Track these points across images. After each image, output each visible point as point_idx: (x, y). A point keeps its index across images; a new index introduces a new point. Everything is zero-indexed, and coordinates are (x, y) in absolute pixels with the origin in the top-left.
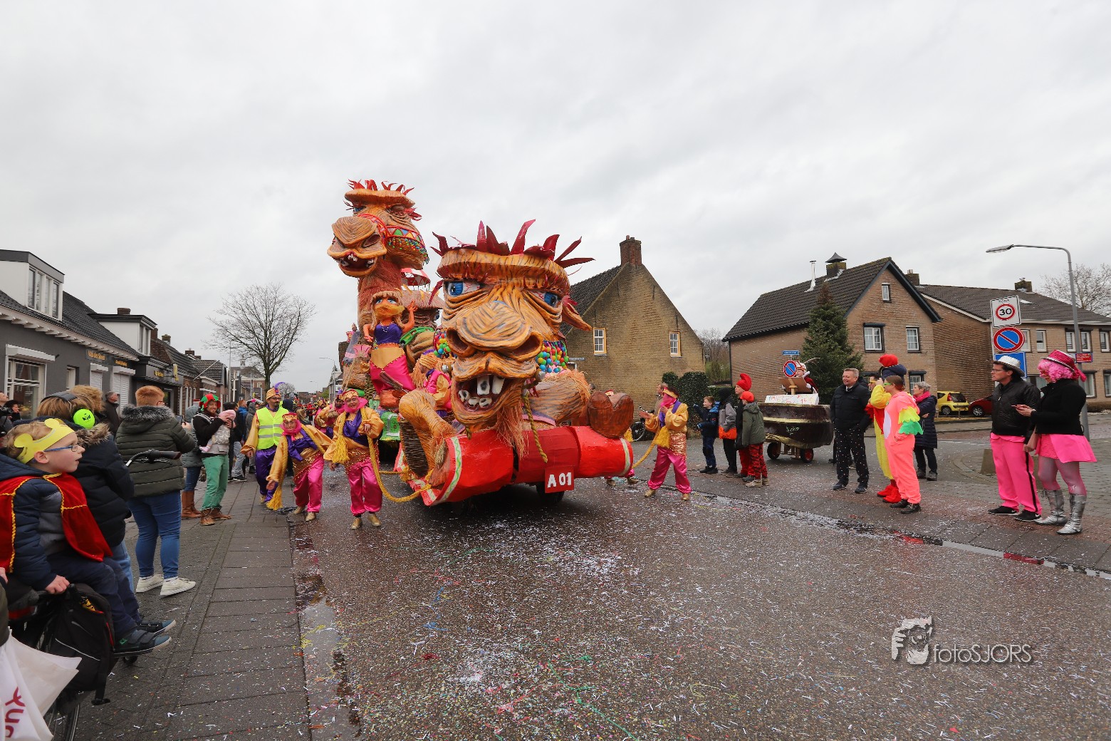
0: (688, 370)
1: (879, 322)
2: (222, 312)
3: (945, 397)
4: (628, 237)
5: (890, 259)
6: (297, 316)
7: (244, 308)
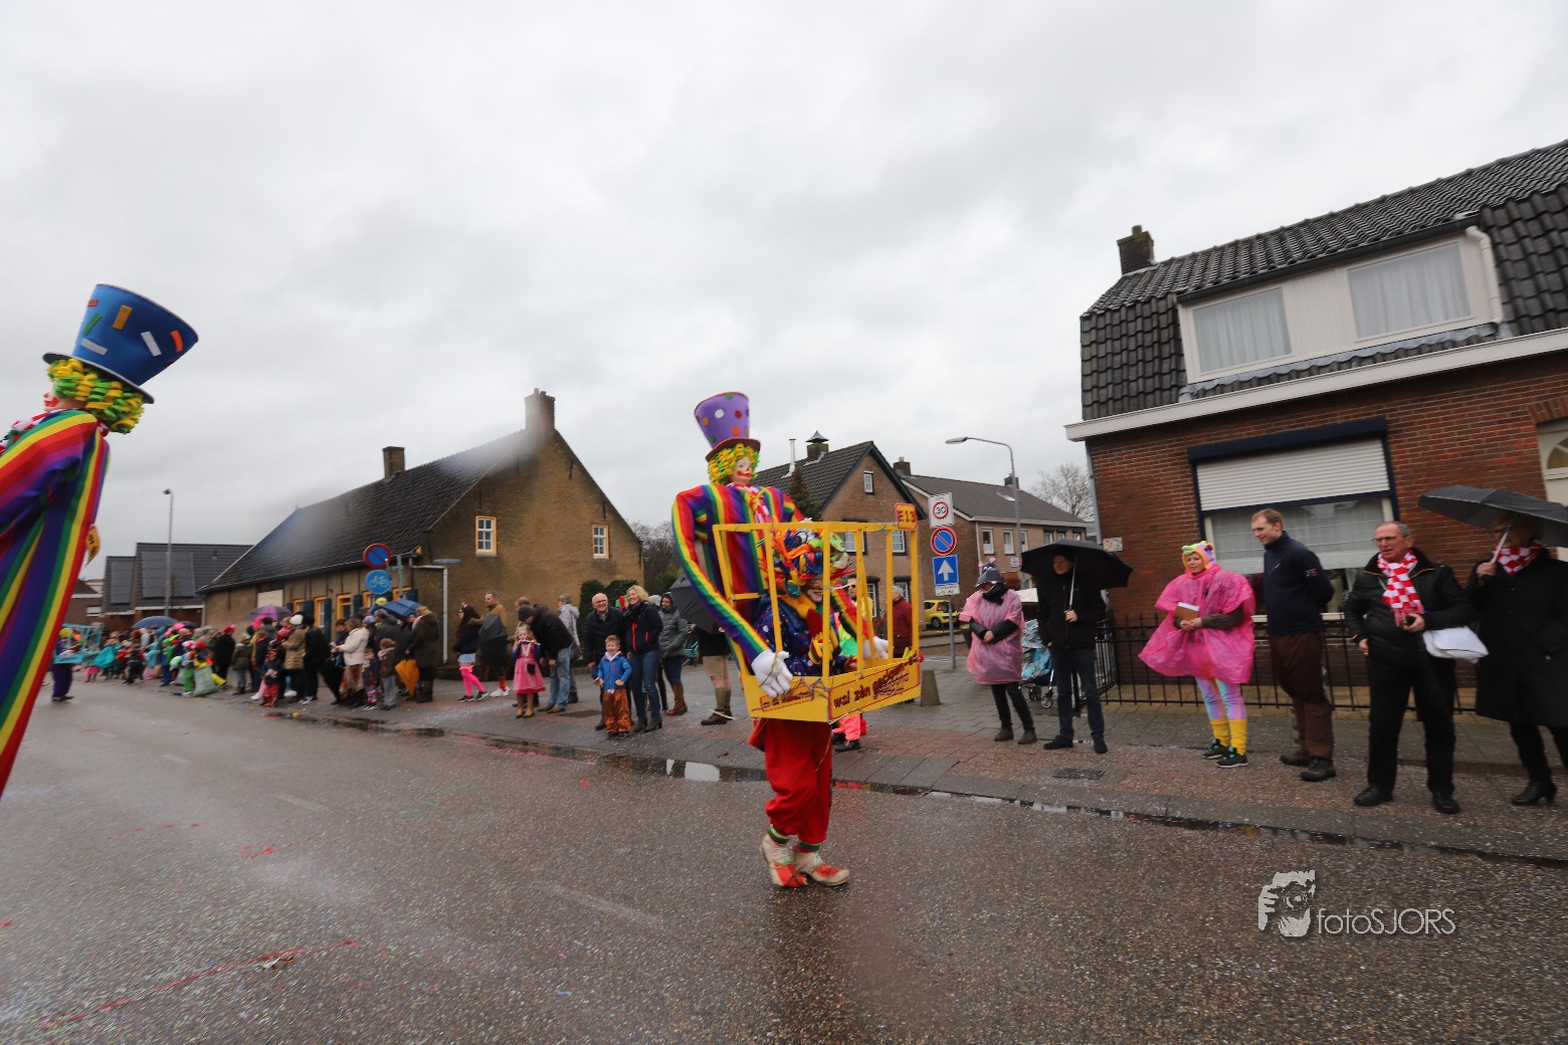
0: (618, 577)
1: (861, 516)
3: (935, 607)
4: (537, 390)
5: (872, 442)
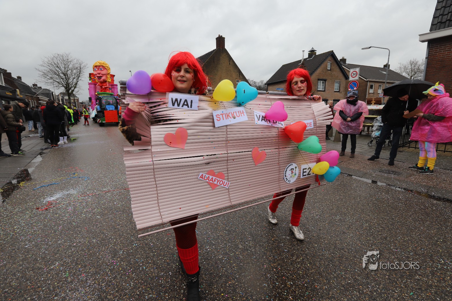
1: (324, 78)
2: (42, 66)
4: (219, 35)
5: (333, 51)
6: (79, 68)
7: (53, 64)
